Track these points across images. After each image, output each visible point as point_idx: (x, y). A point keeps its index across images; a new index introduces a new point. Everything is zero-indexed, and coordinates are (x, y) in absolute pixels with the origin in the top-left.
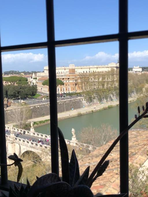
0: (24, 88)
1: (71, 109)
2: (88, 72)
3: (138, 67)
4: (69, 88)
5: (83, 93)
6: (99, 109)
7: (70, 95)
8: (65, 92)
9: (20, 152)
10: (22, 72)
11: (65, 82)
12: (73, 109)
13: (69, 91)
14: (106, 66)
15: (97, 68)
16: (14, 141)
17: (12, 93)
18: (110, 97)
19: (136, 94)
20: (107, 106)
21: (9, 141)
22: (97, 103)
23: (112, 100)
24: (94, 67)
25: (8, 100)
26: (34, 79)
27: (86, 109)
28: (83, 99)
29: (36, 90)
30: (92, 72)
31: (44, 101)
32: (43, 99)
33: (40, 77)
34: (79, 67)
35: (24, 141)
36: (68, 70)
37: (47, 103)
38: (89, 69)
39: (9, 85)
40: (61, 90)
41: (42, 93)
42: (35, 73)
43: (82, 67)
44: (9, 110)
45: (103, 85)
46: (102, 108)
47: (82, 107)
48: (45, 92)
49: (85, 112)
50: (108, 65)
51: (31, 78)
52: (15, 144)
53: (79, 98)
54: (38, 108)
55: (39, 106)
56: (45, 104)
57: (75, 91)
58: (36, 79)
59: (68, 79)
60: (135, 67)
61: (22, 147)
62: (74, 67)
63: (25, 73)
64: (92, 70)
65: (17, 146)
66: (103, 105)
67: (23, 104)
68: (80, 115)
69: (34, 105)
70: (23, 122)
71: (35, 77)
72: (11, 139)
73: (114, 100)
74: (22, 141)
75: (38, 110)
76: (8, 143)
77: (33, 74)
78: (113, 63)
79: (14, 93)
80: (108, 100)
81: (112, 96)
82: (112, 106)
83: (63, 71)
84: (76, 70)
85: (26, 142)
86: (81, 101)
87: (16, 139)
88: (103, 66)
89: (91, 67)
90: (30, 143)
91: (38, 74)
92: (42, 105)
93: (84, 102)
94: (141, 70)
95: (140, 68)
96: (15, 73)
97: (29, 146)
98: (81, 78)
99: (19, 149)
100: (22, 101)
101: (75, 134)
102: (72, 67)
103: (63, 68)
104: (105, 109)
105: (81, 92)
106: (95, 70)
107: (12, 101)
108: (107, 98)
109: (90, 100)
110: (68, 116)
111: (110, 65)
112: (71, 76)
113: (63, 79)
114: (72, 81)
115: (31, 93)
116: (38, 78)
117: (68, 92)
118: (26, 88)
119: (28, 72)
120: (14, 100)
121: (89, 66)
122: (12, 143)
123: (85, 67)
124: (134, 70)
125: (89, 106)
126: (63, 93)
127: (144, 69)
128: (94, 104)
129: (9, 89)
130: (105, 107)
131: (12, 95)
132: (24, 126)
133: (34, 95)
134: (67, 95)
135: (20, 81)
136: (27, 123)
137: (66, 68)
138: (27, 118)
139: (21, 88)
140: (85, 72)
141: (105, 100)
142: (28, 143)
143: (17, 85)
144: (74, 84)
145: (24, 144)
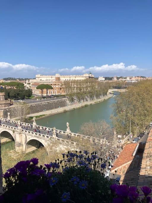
0: (22, 91)
1: (58, 107)
2: (69, 80)
3: (102, 77)
4: (55, 92)
5: (67, 95)
6: (78, 107)
7: (57, 96)
8: (53, 95)
9: (26, 140)
10: (17, 79)
11: (53, 87)
12: (60, 107)
13: (52, 93)
14: (82, 76)
15: (75, 77)
16: (21, 132)
17: (13, 95)
18: (86, 98)
19: (103, 96)
20: (84, 105)
21: (17, 133)
22: (77, 103)
23: (87, 100)
24: (73, 76)
25: (11, 100)
26: (27, 84)
27: (69, 107)
28: (67, 100)
29: (32, 92)
30: (72, 80)
31: (37, 101)
32: (37, 99)
33: (33, 83)
34: (63, 76)
35: (29, 132)
36: (55, 78)
37: (40, 103)
38: (69, 78)
39: (10, 89)
40: (50, 93)
41: (35, 95)
42: (29, 79)
43: (65, 76)
44: (12, 108)
45: (80, 90)
46: (81, 106)
47: (66, 106)
48: (37, 94)
49: (69, 109)
50: (83, 75)
51: (26, 83)
52: (22, 134)
53: (64, 99)
54: (34, 106)
55: (34, 105)
56: (39, 103)
57: (60, 94)
58: (29, 84)
59: (55, 84)
60: (100, 77)
61: (28, 137)
62: (59, 76)
63: (20, 79)
64: (72, 79)
65: (24, 136)
66: (81, 104)
67: (23, 103)
68: (65, 112)
69: (31, 104)
70: (23, 117)
71: (28, 83)
72: (18, 131)
73: (88, 101)
74: (27, 132)
75: (34, 108)
76: (16, 134)
77: (27, 80)
78: (86, 74)
79: (15, 95)
80: (85, 100)
81: (87, 97)
82: (87, 105)
83: (50, 78)
84: (60, 78)
85: (31, 133)
86: (65, 101)
87: (23, 130)
88: (80, 76)
89: (71, 76)
90: (34, 134)
91: (31, 81)
92: (37, 104)
93: (68, 102)
94: (104, 79)
95: (103, 78)
96: (12, 79)
97: (34, 136)
98: (65, 84)
99: (25, 138)
100: (21, 101)
101: (69, 126)
102: (57, 75)
103: (51, 76)
104: (82, 107)
105: (65, 94)
106: (74, 78)
107: (14, 101)
108: (84, 99)
109: (72, 100)
110: (57, 112)
111: (84, 75)
112: (57, 82)
113: (51, 85)
114: (58, 87)
115: (28, 95)
116: (31, 84)
117: (55, 94)
118: (24, 91)
119: (22, 79)
120: (14, 100)
121: (70, 75)
122: (20, 134)
123: (67, 76)
124: (99, 79)
125: (71, 105)
126: (51, 95)
127: (106, 78)
128: (74, 103)
129: (10, 92)
130: (83, 105)
131: (13, 96)
132: (24, 120)
133: (30, 96)
134: (55, 97)
135: (18, 85)
136: (26, 117)
137: (52, 76)
138: (26, 114)
139: (20, 91)
140: (67, 80)
141: (82, 101)
142: (32, 134)
143: (16, 88)
144: (60, 89)
145: (29, 134)
